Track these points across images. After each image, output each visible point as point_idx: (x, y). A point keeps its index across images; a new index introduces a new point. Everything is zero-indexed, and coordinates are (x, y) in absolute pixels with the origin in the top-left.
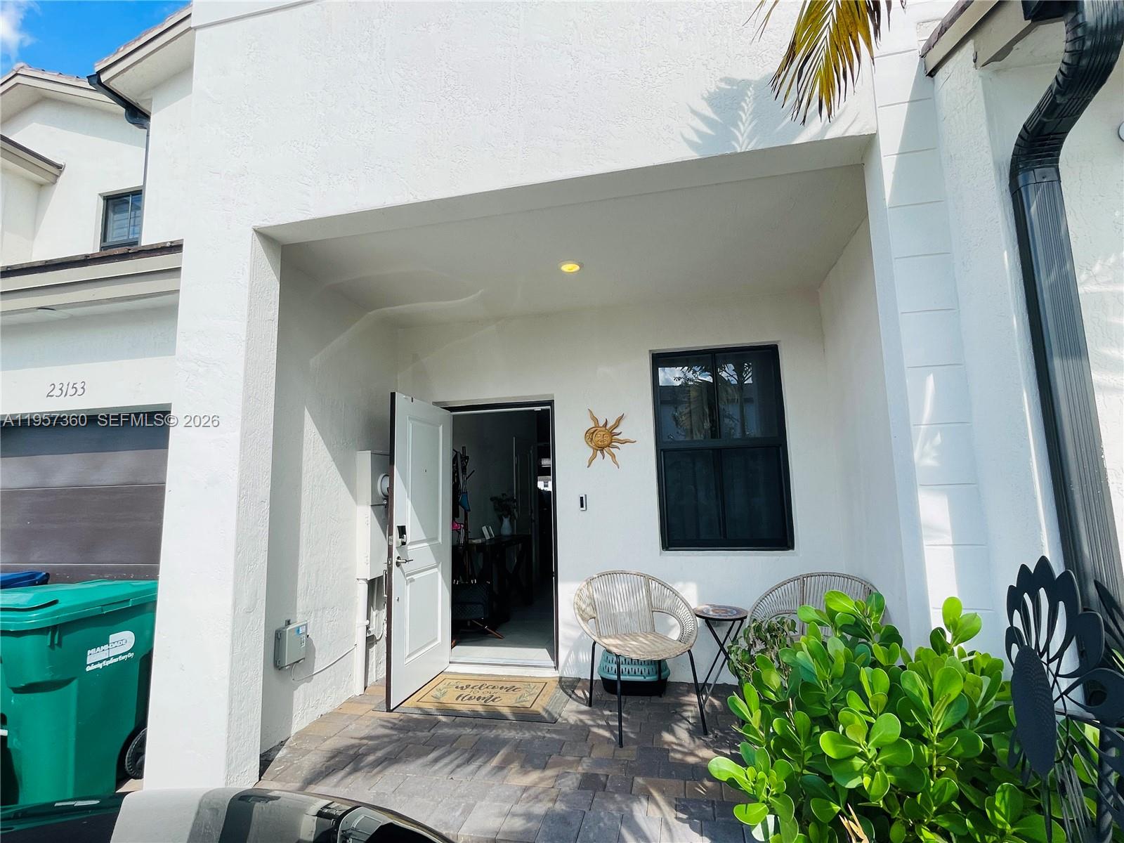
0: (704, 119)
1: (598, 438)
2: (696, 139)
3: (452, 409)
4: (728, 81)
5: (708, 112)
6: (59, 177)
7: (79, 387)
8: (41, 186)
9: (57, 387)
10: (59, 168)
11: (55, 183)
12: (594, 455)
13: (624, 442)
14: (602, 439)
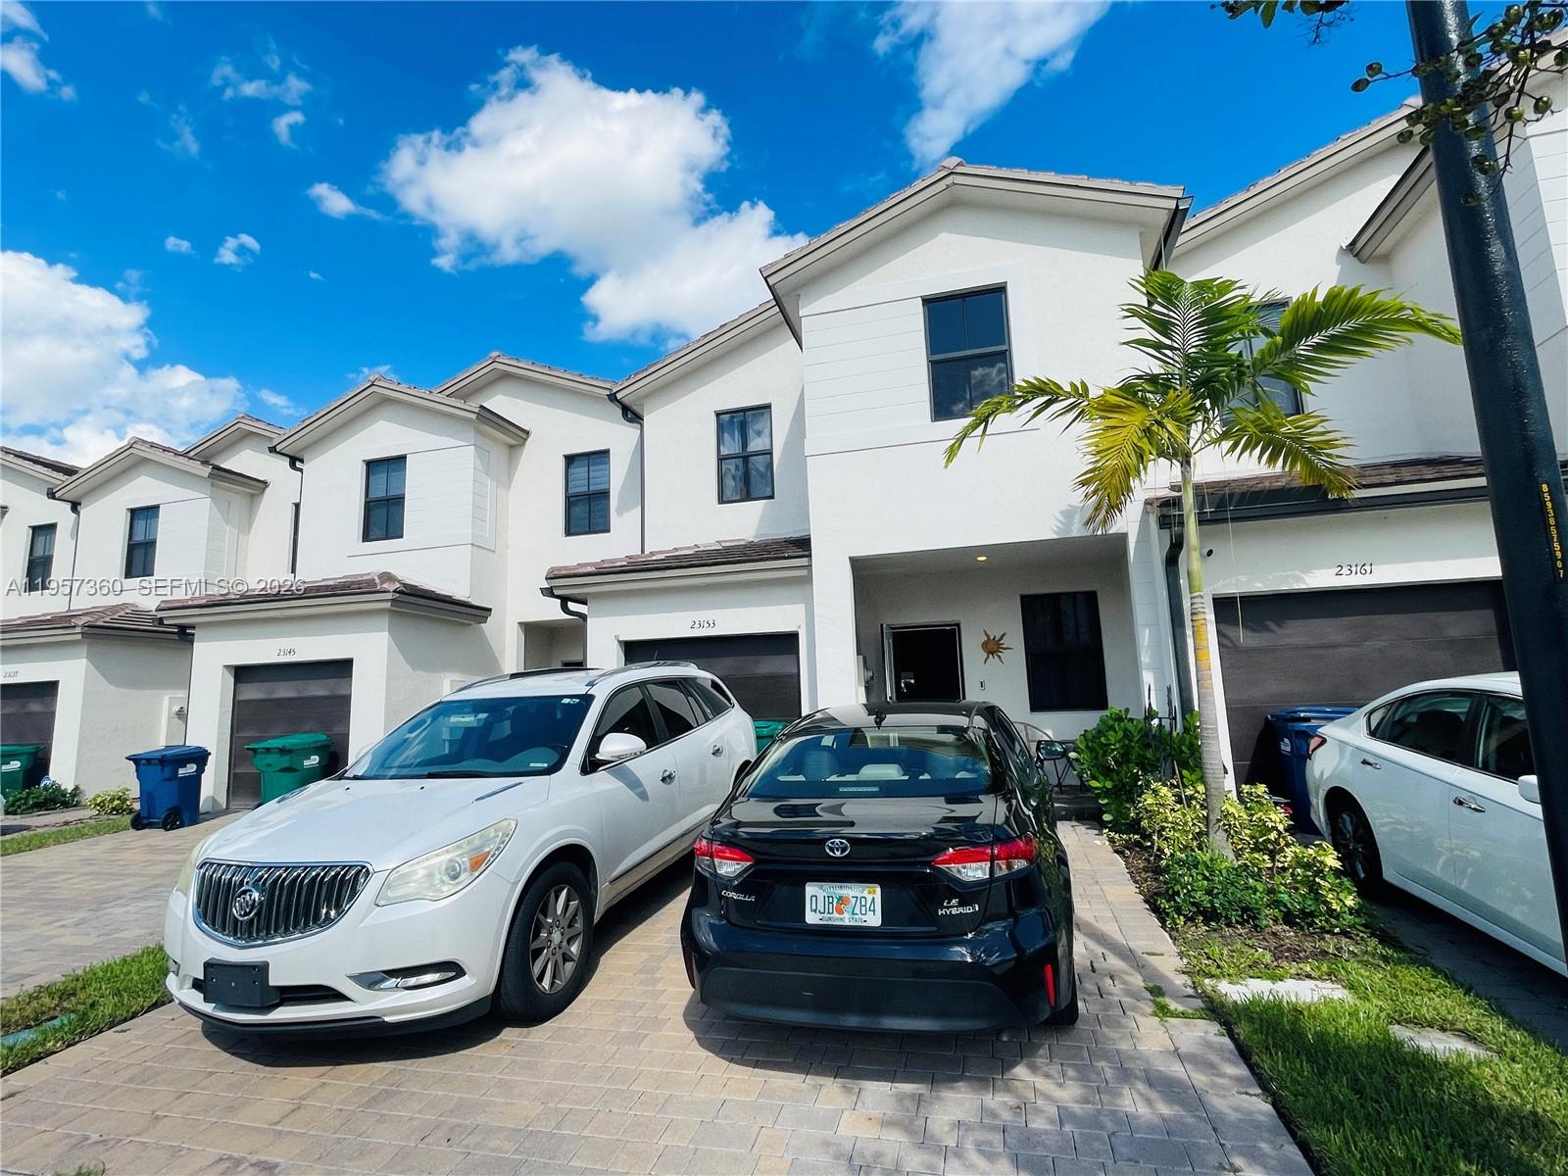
0: (1060, 521)
1: (990, 646)
2: (1056, 529)
3: (892, 629)
4: (1069, 506)
5: (1061, 518)
6: (526, 440)
7: (711, 623)
8: (511, 447)
9: (697, 623)
10: (527, 433)
11: (523, 444)
12: (988, 657)
13: (1005, 649)
14: (993, 647)
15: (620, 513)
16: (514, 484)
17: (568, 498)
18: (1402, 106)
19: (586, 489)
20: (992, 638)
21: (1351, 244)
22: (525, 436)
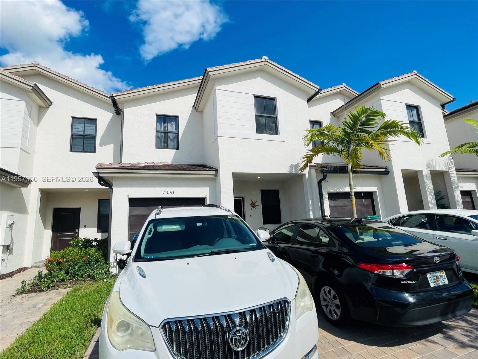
5: (290, 168)
6: (50, 106)
7: (172, 192)
8: (40, 107)
9: (166, 192)
10: (51, 103)
11: (48, 108)
12: (252, 208)
13: (257, 205)
14: (253, 205)
15: (101, 145)
16: (40, 124)
17: (72, 135)
18: (342, 85)
19: (82, 133)
20: (253, 202)
21: (333, 112)
22: (50, 104)
